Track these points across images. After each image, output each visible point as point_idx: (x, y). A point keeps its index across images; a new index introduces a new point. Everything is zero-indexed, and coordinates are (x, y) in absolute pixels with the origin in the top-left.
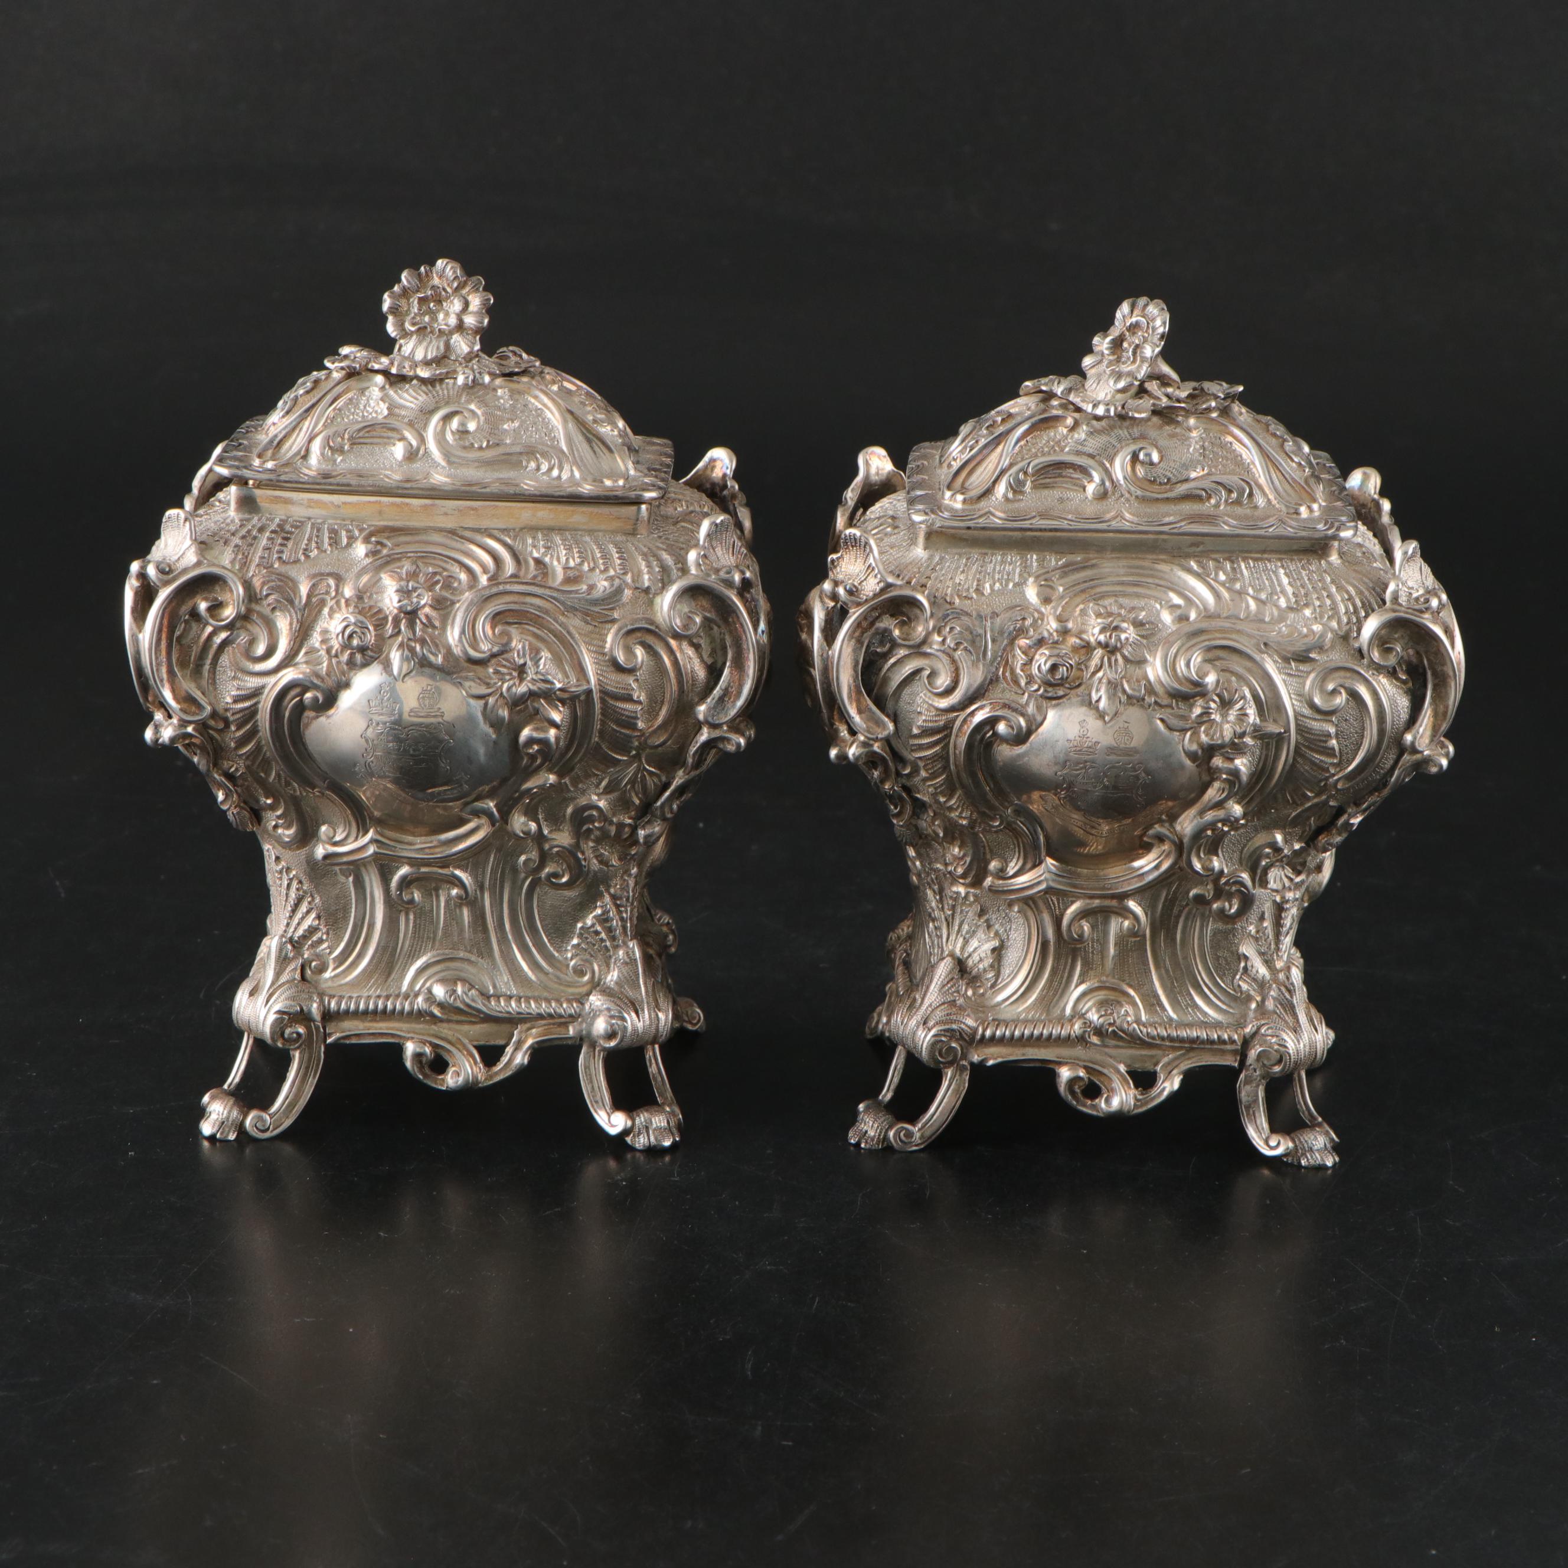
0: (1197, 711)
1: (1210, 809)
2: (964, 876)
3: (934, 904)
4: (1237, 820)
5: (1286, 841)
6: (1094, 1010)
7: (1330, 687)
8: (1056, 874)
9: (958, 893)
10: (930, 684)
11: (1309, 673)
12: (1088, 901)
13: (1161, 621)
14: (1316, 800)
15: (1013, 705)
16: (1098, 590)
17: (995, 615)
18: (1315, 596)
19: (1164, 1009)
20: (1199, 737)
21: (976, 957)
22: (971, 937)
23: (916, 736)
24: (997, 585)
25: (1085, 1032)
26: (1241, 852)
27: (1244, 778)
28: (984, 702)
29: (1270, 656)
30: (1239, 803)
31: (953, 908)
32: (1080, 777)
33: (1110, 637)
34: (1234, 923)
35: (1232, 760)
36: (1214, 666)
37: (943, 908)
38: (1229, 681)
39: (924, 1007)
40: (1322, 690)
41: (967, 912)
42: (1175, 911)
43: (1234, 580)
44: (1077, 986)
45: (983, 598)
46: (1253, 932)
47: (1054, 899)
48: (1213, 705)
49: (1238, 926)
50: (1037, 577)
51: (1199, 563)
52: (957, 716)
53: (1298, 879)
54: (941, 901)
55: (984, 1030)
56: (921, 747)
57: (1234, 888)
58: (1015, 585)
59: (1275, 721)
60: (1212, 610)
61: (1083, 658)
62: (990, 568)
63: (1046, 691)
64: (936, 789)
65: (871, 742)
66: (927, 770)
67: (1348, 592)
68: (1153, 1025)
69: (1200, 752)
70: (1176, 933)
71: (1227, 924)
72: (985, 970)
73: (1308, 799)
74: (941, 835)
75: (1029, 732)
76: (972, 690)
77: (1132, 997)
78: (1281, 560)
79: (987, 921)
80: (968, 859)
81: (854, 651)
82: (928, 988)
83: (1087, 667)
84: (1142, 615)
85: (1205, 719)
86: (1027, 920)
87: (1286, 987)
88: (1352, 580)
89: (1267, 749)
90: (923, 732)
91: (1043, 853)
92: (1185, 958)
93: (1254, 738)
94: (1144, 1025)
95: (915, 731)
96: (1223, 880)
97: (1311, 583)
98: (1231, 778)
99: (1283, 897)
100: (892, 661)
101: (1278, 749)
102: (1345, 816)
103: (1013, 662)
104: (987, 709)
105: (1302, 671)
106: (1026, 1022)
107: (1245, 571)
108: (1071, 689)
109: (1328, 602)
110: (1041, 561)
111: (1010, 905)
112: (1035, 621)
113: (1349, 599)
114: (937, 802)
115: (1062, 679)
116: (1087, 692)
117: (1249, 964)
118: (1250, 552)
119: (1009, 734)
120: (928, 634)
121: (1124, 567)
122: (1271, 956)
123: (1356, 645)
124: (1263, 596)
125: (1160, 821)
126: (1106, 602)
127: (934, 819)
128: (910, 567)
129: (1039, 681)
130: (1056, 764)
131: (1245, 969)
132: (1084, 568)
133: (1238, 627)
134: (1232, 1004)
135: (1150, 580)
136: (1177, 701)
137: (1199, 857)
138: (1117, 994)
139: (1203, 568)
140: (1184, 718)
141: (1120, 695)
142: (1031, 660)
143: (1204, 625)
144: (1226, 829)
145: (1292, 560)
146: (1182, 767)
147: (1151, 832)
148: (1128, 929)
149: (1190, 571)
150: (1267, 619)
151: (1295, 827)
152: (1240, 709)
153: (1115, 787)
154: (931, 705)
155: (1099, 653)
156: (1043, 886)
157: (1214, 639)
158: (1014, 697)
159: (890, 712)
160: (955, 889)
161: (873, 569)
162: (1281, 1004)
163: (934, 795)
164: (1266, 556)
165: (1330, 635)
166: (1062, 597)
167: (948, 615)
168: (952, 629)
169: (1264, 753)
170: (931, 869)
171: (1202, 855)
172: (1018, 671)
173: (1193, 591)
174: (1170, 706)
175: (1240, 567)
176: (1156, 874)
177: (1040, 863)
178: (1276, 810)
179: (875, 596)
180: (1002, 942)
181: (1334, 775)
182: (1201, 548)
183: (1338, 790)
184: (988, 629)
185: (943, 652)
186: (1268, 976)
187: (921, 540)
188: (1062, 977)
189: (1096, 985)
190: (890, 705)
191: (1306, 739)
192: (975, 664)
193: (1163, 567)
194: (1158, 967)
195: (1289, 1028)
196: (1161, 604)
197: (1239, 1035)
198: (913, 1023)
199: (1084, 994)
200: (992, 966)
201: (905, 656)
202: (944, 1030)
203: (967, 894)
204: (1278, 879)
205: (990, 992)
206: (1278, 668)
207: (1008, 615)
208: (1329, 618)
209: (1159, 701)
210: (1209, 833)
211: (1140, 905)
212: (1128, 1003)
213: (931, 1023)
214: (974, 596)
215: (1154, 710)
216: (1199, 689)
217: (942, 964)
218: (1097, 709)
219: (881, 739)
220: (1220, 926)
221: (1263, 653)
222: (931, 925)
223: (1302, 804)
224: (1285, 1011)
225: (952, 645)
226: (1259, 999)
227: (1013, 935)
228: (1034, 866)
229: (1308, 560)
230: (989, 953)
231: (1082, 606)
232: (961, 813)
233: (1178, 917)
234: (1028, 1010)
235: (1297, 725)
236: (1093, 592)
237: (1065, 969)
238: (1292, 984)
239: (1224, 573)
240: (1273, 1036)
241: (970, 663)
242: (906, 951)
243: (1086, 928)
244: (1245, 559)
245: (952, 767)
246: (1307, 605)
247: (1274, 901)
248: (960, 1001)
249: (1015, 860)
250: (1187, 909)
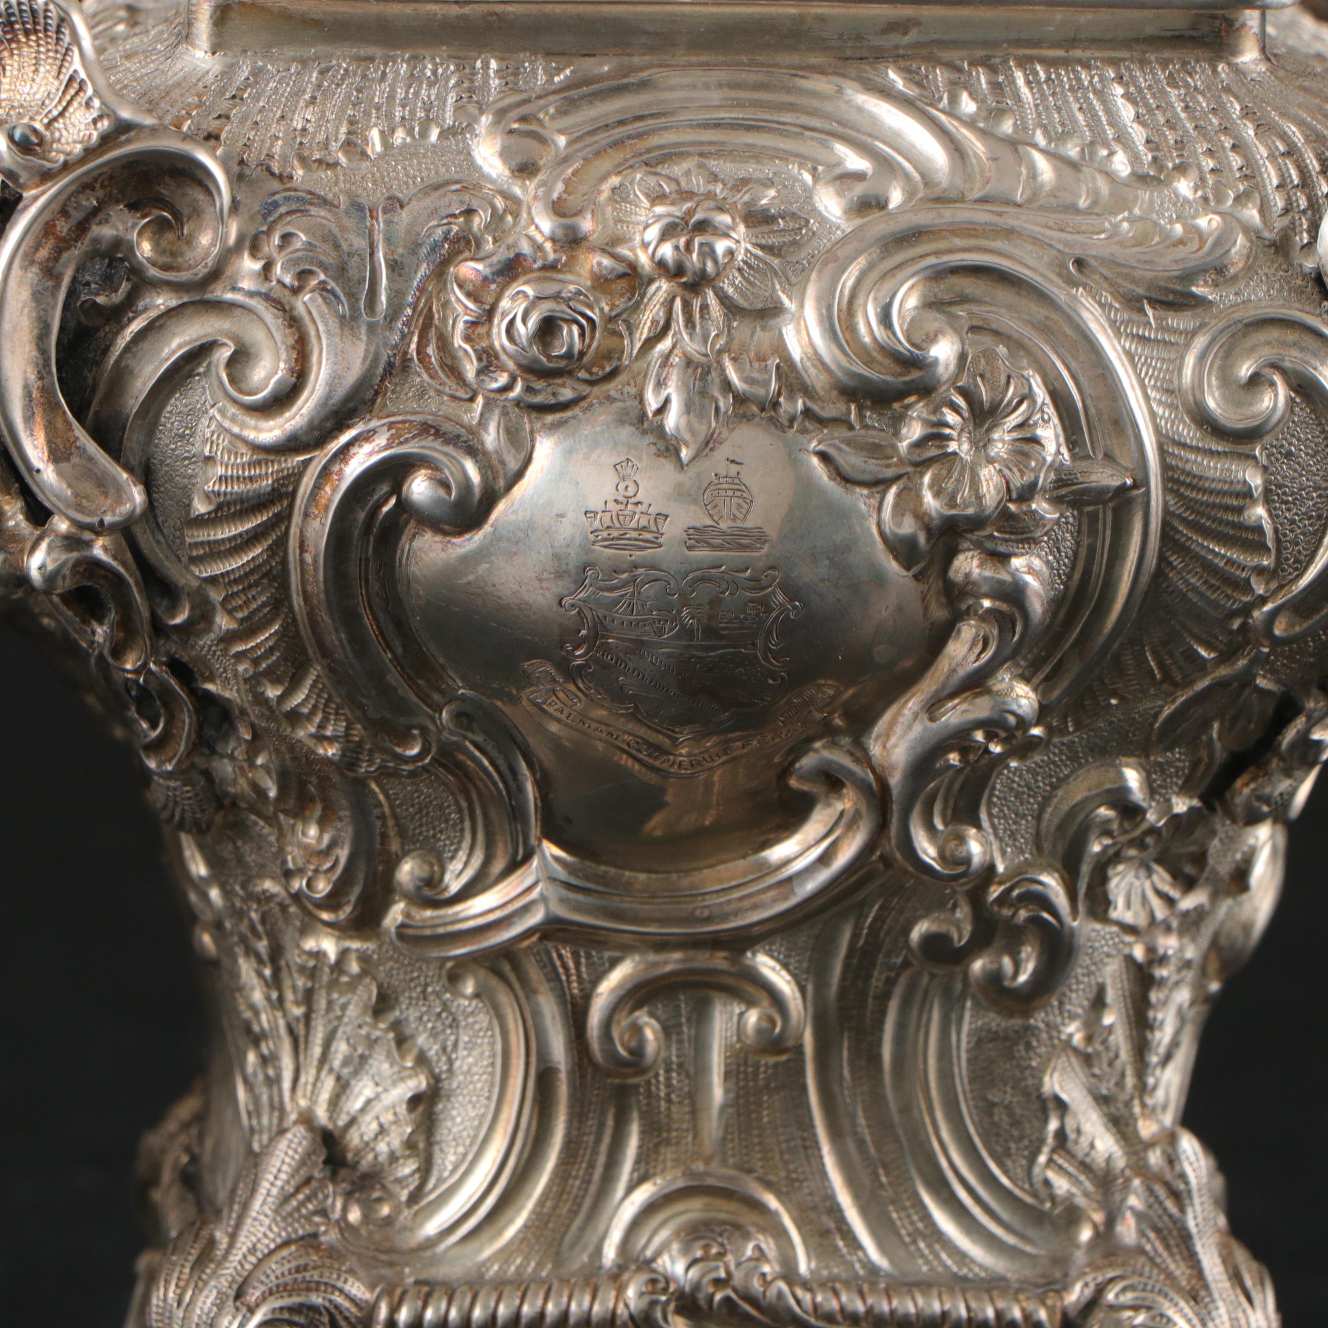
0: (914, 431)
1: (952, 696)
2: (333, 901)
3: (257, 996)
4: (1023, 723)
5: (1152, 790)
6: (675, 1246)
7: (1245, 370)
8: (568, 886)
9: (319, 955)
10: (232, 381)
11: (1192, 334)
12: (652, 957)
13: (814, 211)
14: (1223, 671)
15: (447, 427)
16: (655, 140)
17: (395, 203)
18: (1202, 147)
19: (854, 1244)
20: (919, 497)
21: (369, 1127)
22: (356, 1073)
23: (201, 522)
24: (400, 136)
25: (653, 1303)
26: (1039, 818)
27: (1037, 607)
28: (374, 423)
29: (1093, 294)
30: (1026, 679)
31: (308, 997)
32: (622, 607)
33: (688, 246)
34: (1027, 1014)
35: (1003, 558)
36: (952, 319)
37: (281, 1000)
38: (990, 356)
39: (236, 1257)
40: (1226, 379)
41: (344, 1008)
42: (876, 982)
43: (998, 113)
44: (631, 1189)
45: (365, 165)
46: (1078, 1039)
47: (566, 953)
48: (951, 417)
49: (1038, 1020)
50: (501, 114)
51: (909, 74)
52: (306, 463)
53: (1188, 903)
54: (276, 982)
55: (394, 1310)
56: (216, 551)
57: (1023, 914)
58: (444, 134)
59: (1109, 457)
60: (945, 184)
61: (621, 303)
62: (379, 94)
63: (528, 389)
64: (256, 662)
65: (87, 536)
66: (230, 612)
67: (1284, 137)
68: (831, 1285)
69: (922, 539)
70: (879, 1043)
71: (1011, 1015)
72: (393, 1158)
73: (1202, 666)
74: (272, 794)
75: (490, 499)
76: (341, 391)
77: (775, 1215)
78: (1114, 62)
79: (396, 1026)
80: (343, 854)
81: (37, 296)
82: (246, 1206)
83: (631, 329)
84: (767, 198)
85: (933, 452)
86: (500, 1017)
87: (1167, 1185)
88: (1294, 110)
89: (1093, 532)
90: (220, 507)
91: (535, 830)
92: (906, 1109)
93: (1057, 501)
94: (806, 1286)
95: (201, 507)
96: (995, 892)
97: (1192, 118)
98: (1004, 607)
99: (1151, 950)
100: (136, 326)
101: (1120, 531)
102: (1300, 722)
103: (444, 319)
104: (381, 440)
105: (1175, 331)
106: (500, 1286)
107: (1025, 91)
108: (591, 383)
109: (1236, 161)
110: (510, 75)
111: (454, 979)
112: (497, 217)
113: (1288, 154)
114: (260, 700)
115: (569, 355)
116: (633, 390)
117: (1070, 1124)
118: (1036, 44)
119: (439, 501)
120: (228, 254)
121: (720, 86)
122: (1128, 1104)
123: (1309, 265)
124: (1072, 151)
125: (828, 731)
126: (677, 169)
127: (253, 749)
128: (175, 94)
129: (511, 365)
130: (559, 574)
131: (1061, 1135)
132: (620, 90)
133: (1012, 222)
134: (1030, 1232)
135: (787, 118)
136: (861, 409)
137: (930, 828)
138: (733, 1206)
139: (919, 84)
140: (877, 450)
141: (717, 393)
142: (490, 314)
143: (925, 218)
144: (996, 749)
145: (1143, 63)
146: (879, 579)
147: (807, 762)
148: (759, 1031)
149: (887, 93)
150: (1083, 203)
151: (1170, 749)
152: (1021, 426)
153: (711, 632)
154: (238, 437)
155: (662, 287)
156: (536, 917)
157: (950, 251)
158: (449, 408)
159: (134, 461)
160: (310, 944)
161: (81, 89)
162: (1157, 1231)
163: (253, 681)
164: (1078, 53)
165: (1241, 240)
166: (565, 160)
167: (276, 205)
168: (286, 238)
169: (1086, 542)
170: (251, 896)
171: (940, 826)
172: (458, 341)
173: (895, 140)
174: (842, 421)
175: (1013, 82)
176: (823, 876)
177: (528, 857)
178: (1122, 698)
179: (89, 153)
180: (436, 1081)
181: (1263, 600)
182: (912, 36)
183: (1276, 642)
184: (379, 239)
185: (267, 297)
186: (1120, 1162)
187: (203, 27)
188: (591, 1166)
189: (680, 1183)
190: (133, 440)
191: (1189, 504)
192: (348, 323)
193: (820, 84)
194: (836, 1133)
195: (1180, 1290)
196: (814, 172)
197: (1051, 1310)
198: (206, 1301)
199: (649, 1209)
200: (410, 1145)
201: (170, 313)
202: (290, 1309)
203: (343, 954)
204: (1136, 900)
205: (406, 1213)
206: (1113, 323)
207: (428, 202)
208: (1237, 199)
209: (815, 407)
210: (954, 758)
211: (785, 966)
212: (762, 1230)
213: (253, 1295)
214: (343, 159)
215: (803, 431)
216: (915, 375)
217: (283, 1144)
218: (660, 430)
219: (113, 528)
220: (994, 1021)
221: (1076, 285)
222: (251, 1057)
223: (1188, 682)
224: (1167, 1247)
225: (288, 280)
226: (1098, 1217)
227: (464, 1060)
228: (513, 866)
229: (1184, 64)
230: (402, 1109)
231: (615, 180)
232: (322, 726)
233: (884, 997)
234: (506, 1254)
235: (1165, 467)
236: (643, 145)
237: (598, 1141)
238: (1183, 1176)
239: (973, 96)
240: (1136, 1308)
241: (334, 324)
242: (188, 1150)
243: (649, 1034)
244: (1024, 63)
245: (297, 601)
246: (1181, 169)
247: (1129, 959)
248: (330, 1237)
249: (462, 855)
250: (902, 981)
